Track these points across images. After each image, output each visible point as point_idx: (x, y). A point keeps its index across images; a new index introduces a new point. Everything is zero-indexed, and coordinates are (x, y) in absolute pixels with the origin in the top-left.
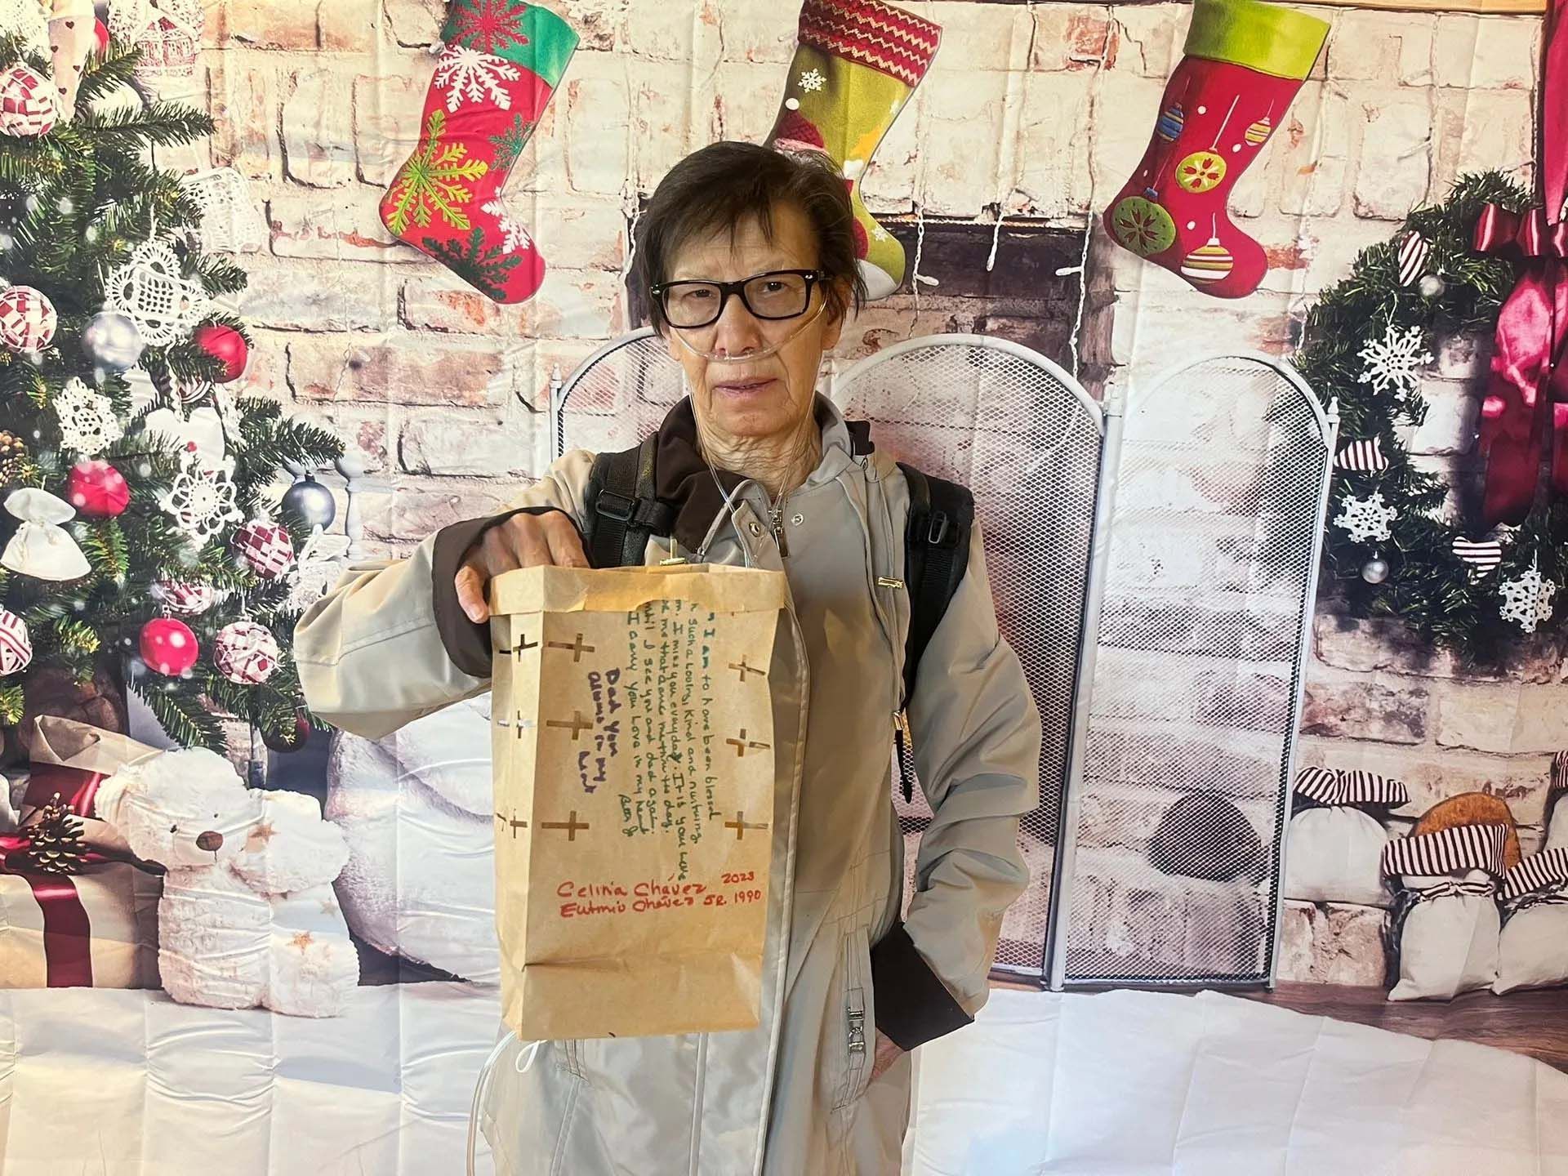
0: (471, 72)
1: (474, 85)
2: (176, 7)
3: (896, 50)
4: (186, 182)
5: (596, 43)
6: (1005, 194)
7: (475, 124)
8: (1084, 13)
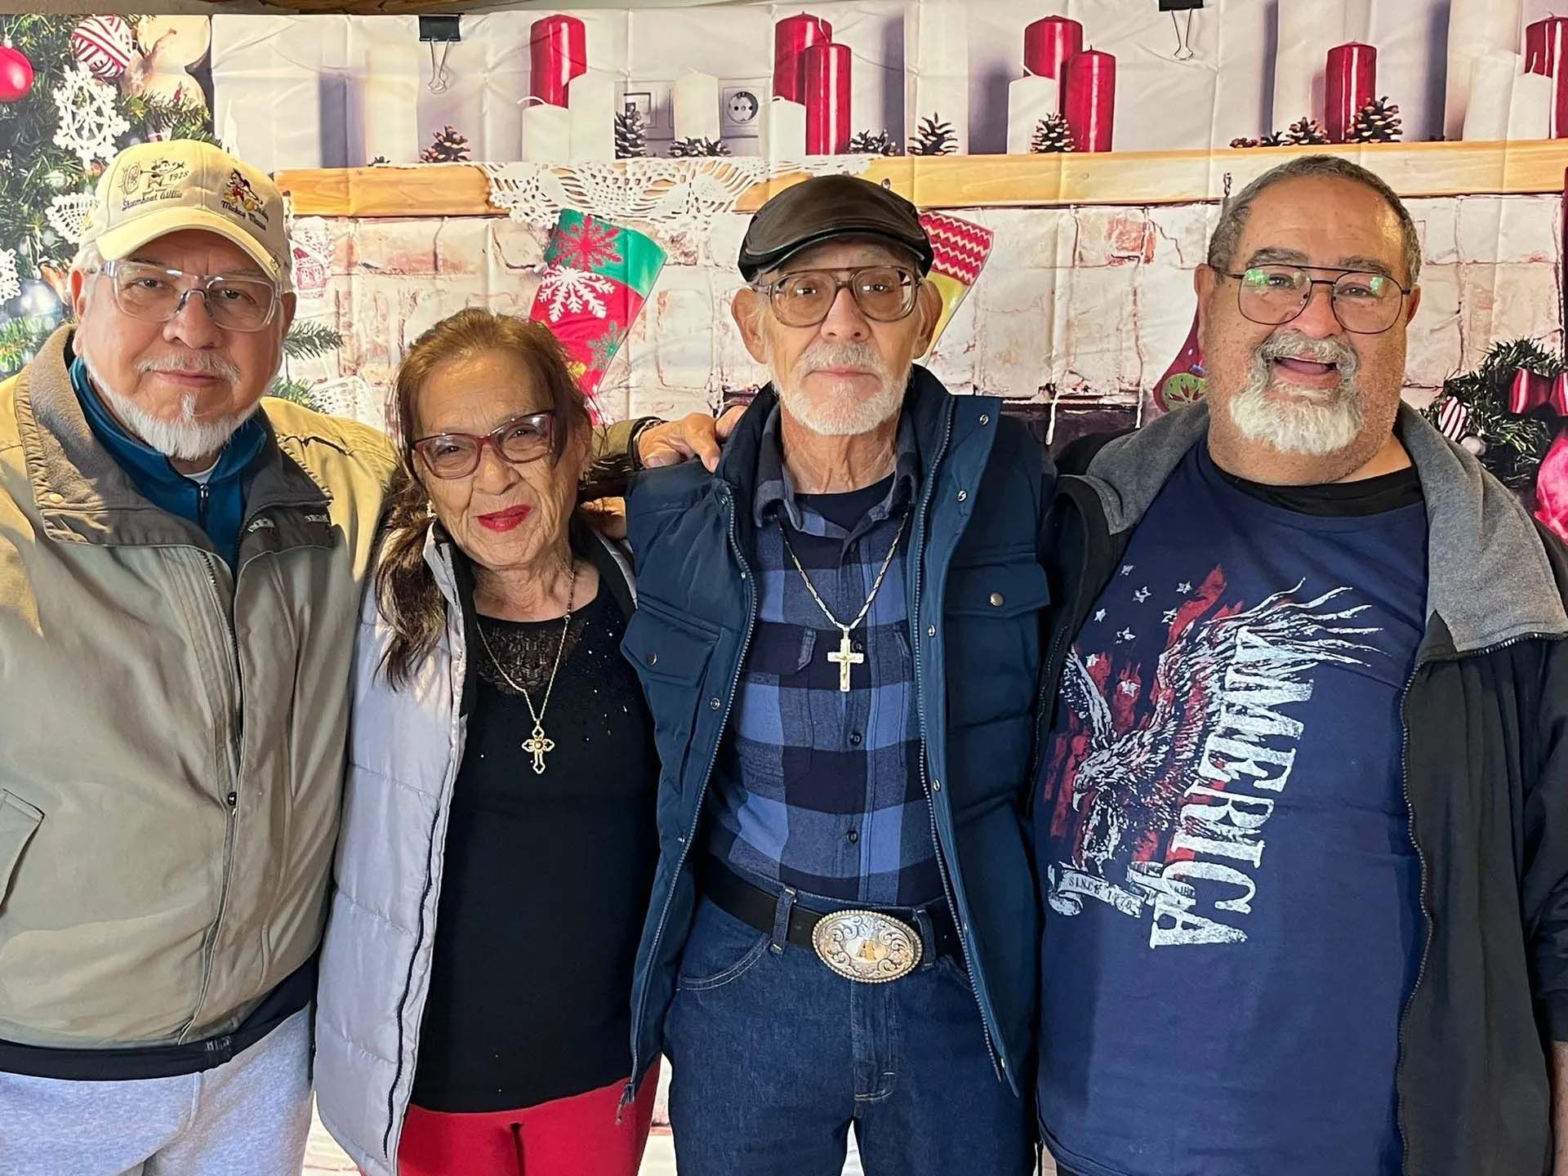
0: (571, 287)
1: (573, 298)
2: (309, 238)
3: (952, 254)
4: (316, 390)
5: (682, 259)
6: (1059, 375)
7: (575, 331)
8: (1121, 216)
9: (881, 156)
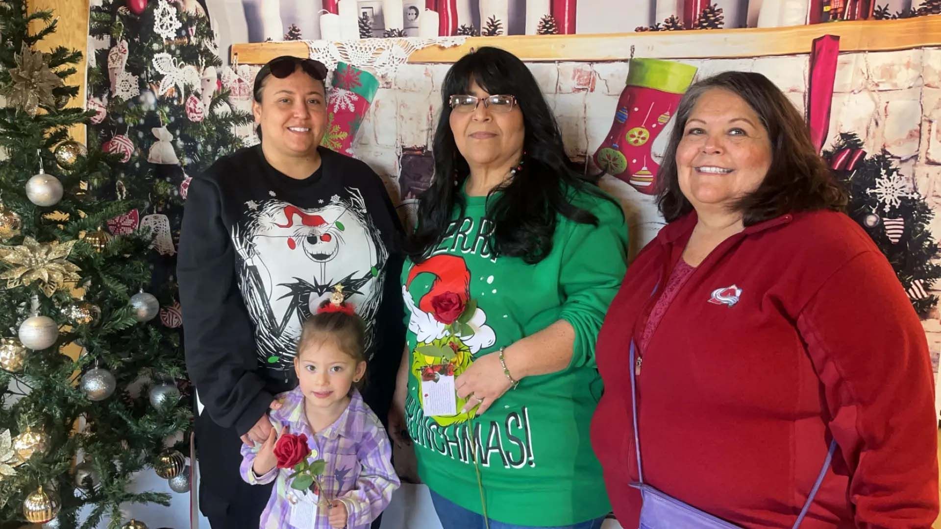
0: (342, 98)
1: (343, 103)
2: (244, 74)
4: (245, 140)
5: (385, 85)
7: (344, 118)
8: (580, 68)
9: (470, 36)
